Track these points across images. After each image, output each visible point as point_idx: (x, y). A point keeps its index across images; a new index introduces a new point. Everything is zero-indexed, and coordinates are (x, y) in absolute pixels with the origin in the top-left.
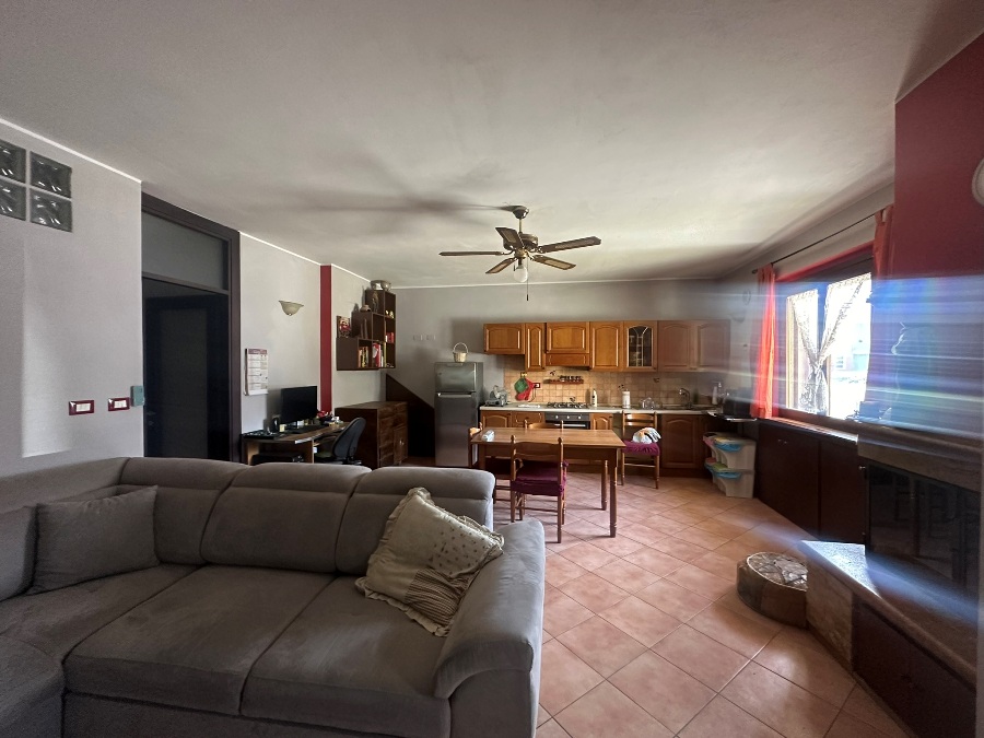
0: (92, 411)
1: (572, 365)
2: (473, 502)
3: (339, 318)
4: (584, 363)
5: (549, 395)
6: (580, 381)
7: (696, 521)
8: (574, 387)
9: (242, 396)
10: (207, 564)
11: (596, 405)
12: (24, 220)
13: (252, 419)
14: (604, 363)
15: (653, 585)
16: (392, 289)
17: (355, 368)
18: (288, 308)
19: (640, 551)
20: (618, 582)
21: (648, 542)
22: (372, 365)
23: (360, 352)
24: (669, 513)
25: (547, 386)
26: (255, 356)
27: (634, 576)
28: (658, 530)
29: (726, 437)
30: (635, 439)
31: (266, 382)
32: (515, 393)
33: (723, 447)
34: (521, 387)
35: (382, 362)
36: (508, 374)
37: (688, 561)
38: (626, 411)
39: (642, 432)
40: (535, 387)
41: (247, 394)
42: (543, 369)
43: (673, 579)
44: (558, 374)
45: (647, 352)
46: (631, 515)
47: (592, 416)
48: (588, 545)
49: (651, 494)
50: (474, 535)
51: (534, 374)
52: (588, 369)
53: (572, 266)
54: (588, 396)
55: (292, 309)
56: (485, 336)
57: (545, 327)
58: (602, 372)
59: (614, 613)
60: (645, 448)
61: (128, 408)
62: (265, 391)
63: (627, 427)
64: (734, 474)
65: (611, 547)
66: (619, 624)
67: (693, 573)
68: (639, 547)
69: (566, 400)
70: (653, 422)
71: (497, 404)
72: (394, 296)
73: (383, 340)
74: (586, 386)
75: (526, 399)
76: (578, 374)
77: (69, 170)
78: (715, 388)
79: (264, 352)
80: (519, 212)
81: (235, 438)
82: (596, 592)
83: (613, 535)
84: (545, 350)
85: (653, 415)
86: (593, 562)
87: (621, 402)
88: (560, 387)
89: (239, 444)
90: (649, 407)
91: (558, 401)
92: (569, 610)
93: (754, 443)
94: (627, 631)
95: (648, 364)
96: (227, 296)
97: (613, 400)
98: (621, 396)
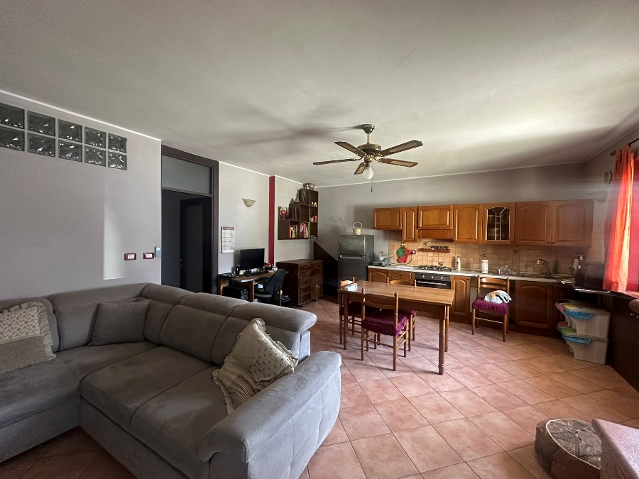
0: (135, 258)
1: (440, 238)
2: (288, 332)
3: (279, 208)
4: (448, 236)
5: (422, 260)
6: (447, 250)
7: (529, 375)
8: (441, 254)
9: (219, 253)
10: (161, 345)
11: (459, 269)
12: (105, 166)
13: (225, 266)
14: (465, 237)
15: (454, 421)
16: (316, 189)
17: (288, 238)
18: (248, 203)
19: (458, 391)
20: (424, 411)
21: (470, 384)
22: (300, 236)
23: (292, 229)
24: (504, 364)
25: (421, 253)
26: (227, 231)
27: (441, 410)
28: (486, 377)
29: (577, 306)
30: (487, 299)
31: (234, 246)
32: (397, 258)
33: (572, 314)
34: (401, 253)
35: (307, 234)
36: (392, 243)
37: (500, 409)
38: (481, 276)
39: (493, 294)
40: (412, 253)
41: (222, 252)
42: (415, 240)
43: (476, 421)
44: (430, 244)
45: (505, 228)
46: (467, 359)
47: (451, 278)
48: (417, 378)
49: (496, 344)
50: (278, 356)
51: (411, 244)
52: (451, 241)
53: (415, 164)
54: (454, 263)
55: (249, 203)
56: (374, 217)
57: (417, 209)
58: (466, 243)
59: (407, 435)
60: (493, 307)
61: (153, 258)
62: (233, 251)
63: (482, 288)
64: (582, 339)
65: (434, 382)
66: (407, 446)
67: (499, 420)
68: (459, 386)
69: (436, 264)
70: (506, 286)
71: (380, 265)
72: (317, 193)
73: (308, 220)
74: (452, 254)
75: (405, 262)
76: (446, 244)
77: (126, 139)
78: (576, 261)
79: (233, 229)
80: (368, 129)
81: (214, 277)
82: (401, 415)
83: (441, 373)
84: (417, 227)
85: (506, 280)
86: (411, 391)
87: (480, 267)
88: (431, 254)
89: (217, 280)
90: (505, 273)
91: (430, 265)
92: (373, 424)
93: (609, 313)
94: (410, 454)
95: (506, 238)
96: (211, 198)
97: (475, 266)
98: (480, 263)
